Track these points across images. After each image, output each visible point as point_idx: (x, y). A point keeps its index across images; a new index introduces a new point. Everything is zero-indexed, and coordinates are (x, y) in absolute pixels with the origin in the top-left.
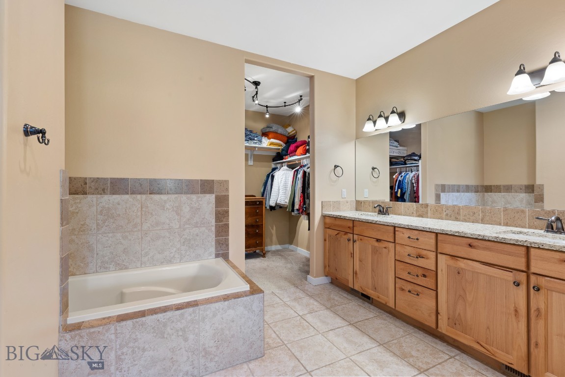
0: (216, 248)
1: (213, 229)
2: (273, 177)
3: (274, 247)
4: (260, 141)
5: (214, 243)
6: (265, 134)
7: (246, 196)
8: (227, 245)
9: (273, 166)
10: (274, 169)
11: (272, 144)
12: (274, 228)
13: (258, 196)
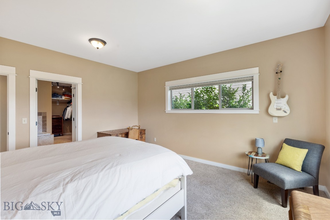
0: (43, 129)
1: (42, 124)
2: (67, 109)
3: (68, 134)
4: (62, 97)
5: (42, 128)
6: (64, 95)
7: (52, 116)
8: (46, 129)
9: (68, 105)
10: (68, 107)
11: (66, 98)
12: (68, 127)
13: (61, 116)
